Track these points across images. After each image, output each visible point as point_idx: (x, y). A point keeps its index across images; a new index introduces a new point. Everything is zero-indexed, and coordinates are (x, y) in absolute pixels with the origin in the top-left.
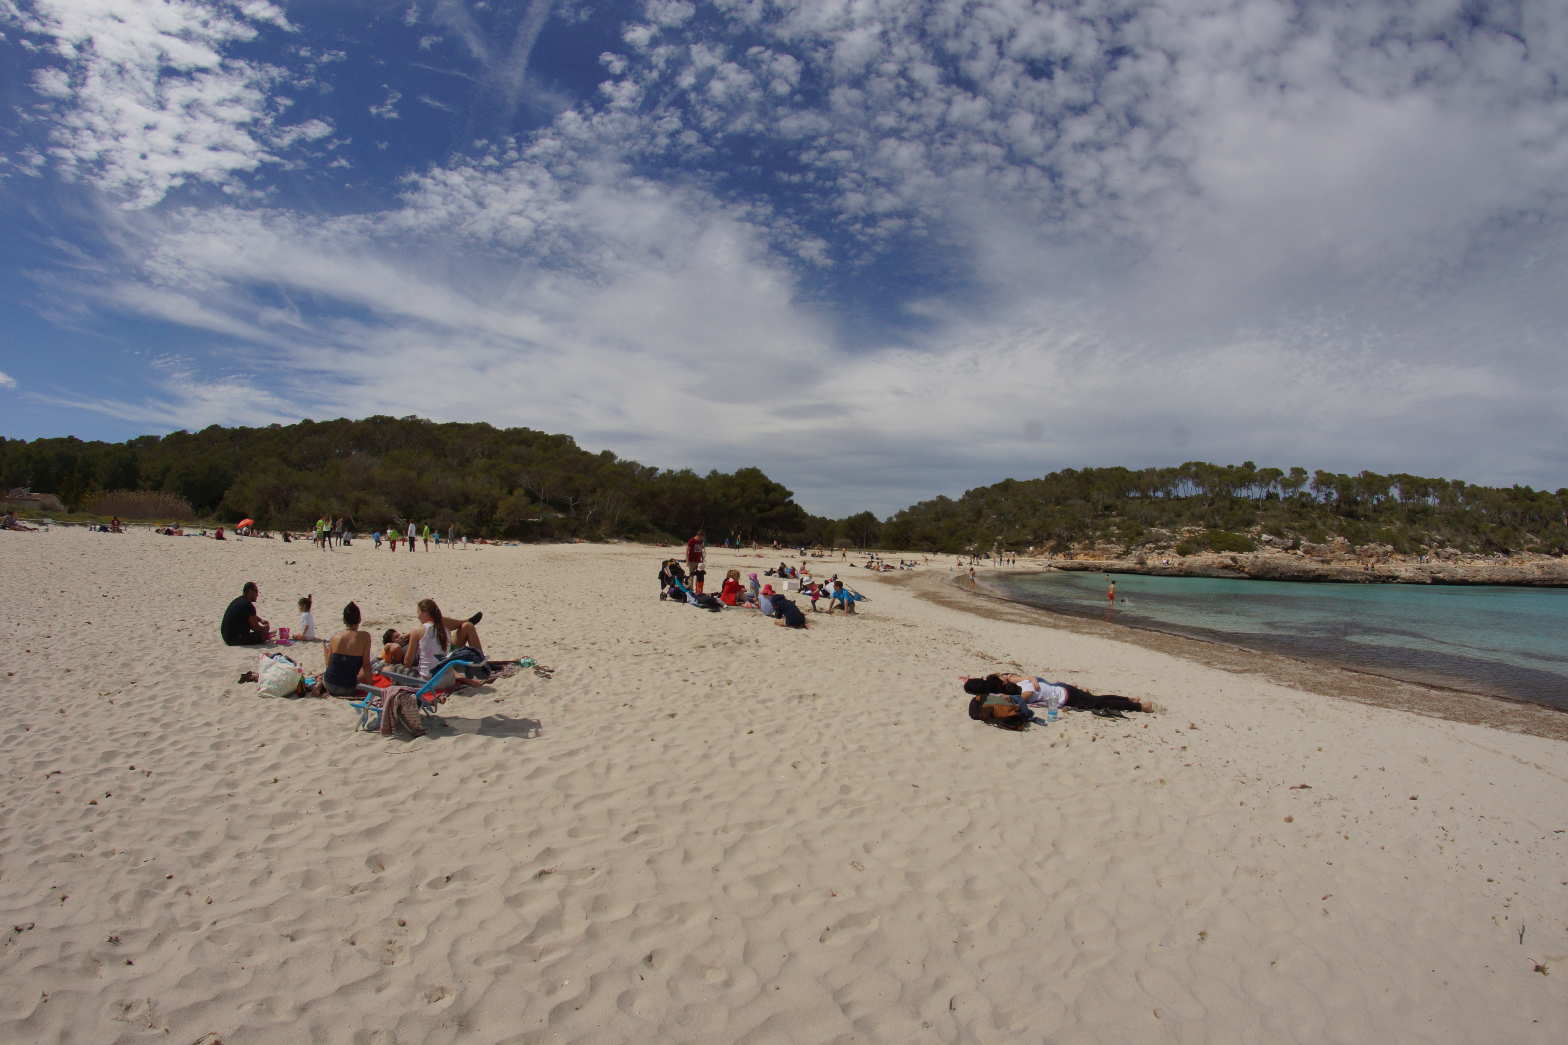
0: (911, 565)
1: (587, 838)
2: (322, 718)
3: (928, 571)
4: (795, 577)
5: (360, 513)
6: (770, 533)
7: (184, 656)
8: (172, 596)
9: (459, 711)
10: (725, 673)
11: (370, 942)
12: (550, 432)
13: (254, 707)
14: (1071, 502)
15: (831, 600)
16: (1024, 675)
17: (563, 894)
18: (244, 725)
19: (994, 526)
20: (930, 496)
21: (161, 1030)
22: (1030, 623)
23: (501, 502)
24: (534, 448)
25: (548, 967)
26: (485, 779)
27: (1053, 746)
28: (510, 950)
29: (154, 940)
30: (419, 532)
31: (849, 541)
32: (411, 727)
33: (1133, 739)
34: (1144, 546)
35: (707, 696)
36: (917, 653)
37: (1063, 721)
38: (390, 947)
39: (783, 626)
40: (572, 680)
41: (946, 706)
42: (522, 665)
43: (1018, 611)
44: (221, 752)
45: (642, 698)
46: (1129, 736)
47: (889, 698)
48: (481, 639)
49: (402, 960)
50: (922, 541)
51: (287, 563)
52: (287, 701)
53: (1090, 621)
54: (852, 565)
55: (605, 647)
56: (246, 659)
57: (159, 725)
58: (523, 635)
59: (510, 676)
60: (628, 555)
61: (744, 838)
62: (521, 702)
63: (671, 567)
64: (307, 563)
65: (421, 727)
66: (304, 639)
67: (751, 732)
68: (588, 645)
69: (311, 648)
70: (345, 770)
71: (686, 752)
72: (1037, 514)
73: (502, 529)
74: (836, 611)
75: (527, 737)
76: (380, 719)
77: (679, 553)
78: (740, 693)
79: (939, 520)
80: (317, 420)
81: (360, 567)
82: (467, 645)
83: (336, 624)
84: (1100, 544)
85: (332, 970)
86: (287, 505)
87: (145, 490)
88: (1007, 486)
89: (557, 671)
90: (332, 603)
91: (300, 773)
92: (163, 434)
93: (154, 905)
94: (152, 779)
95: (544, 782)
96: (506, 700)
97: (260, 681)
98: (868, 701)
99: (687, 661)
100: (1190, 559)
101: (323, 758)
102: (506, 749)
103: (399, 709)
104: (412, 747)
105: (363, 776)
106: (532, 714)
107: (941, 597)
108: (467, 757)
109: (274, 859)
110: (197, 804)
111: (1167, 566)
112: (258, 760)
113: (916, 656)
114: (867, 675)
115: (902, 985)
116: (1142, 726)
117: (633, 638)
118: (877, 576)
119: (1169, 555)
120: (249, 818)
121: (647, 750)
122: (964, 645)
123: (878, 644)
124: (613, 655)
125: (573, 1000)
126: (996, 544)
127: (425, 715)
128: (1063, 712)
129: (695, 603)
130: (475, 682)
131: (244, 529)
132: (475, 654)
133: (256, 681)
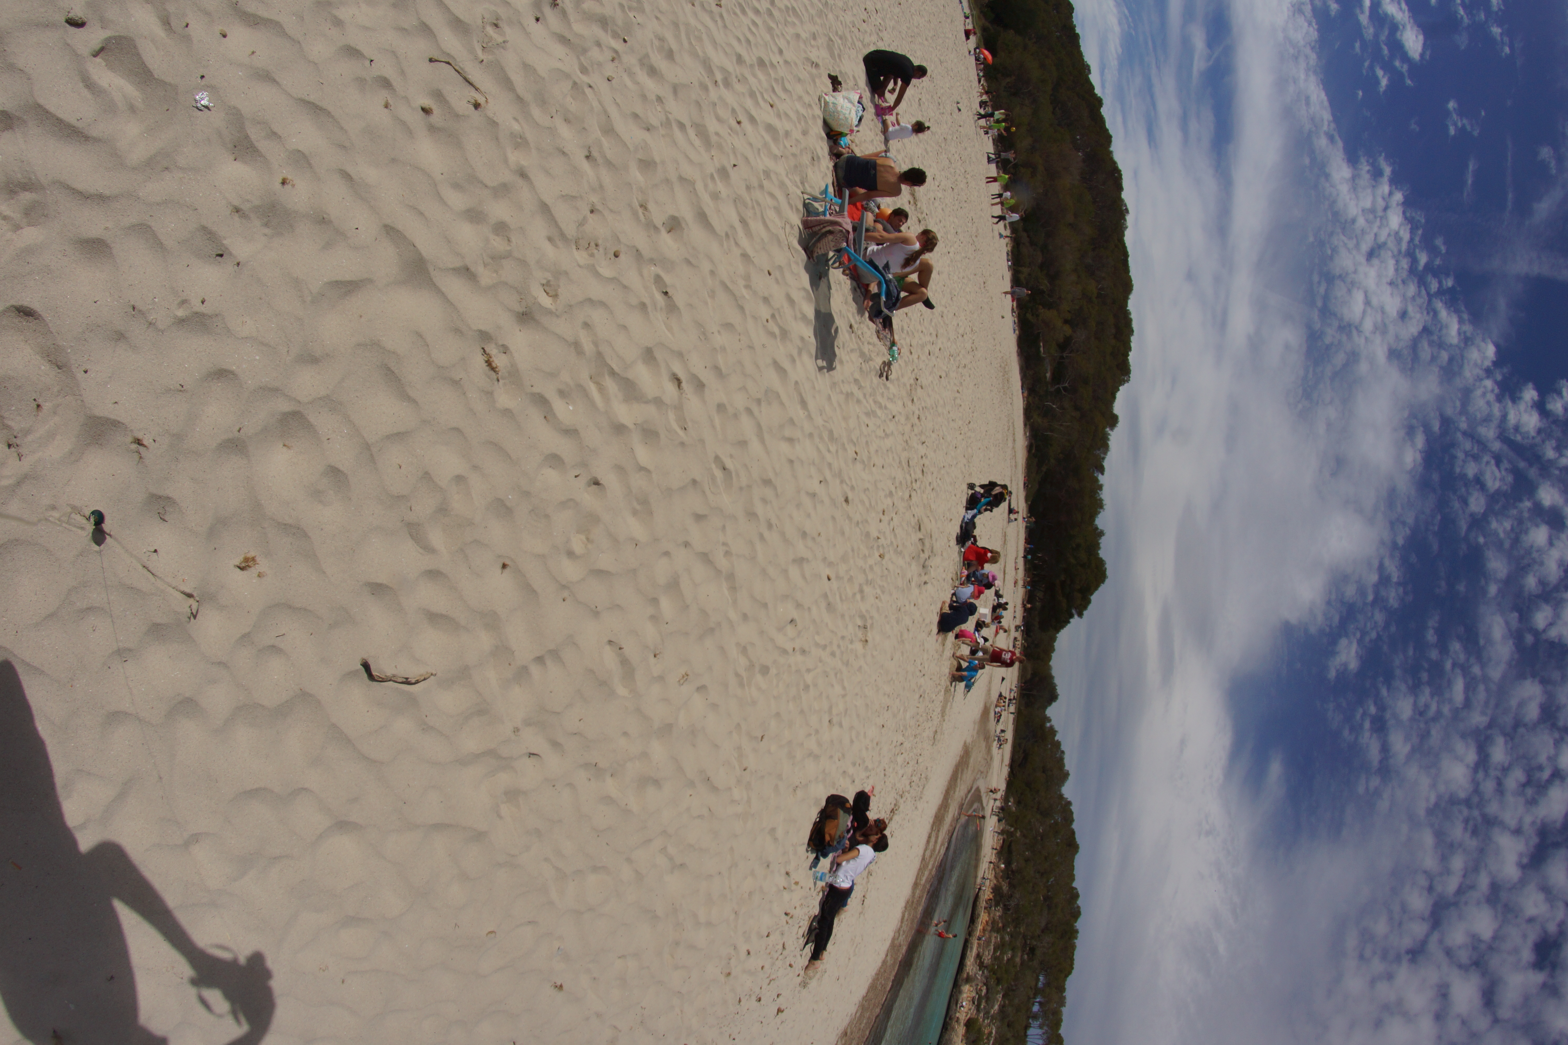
1: (717, 421)
2: (810, 158)
3: (991, 758)
6: (1040, 594)
7: (842, 18)
9: (837, 290)
10: (892, 552)
11: (595, 227)
12: (1132, 357)
13: (808, 93)
14: (1045, 913)
15: (967, 658)
17: (658, 402)
18: (787, 85)
19: (1031, 829)
20: (1070, 763)
21: (481, 55)
22: (923, 859)
23: (1055, 312)
24: (1113, 342)
25: (585, 390)
26: (770, 320)
27: (787, 873)
28: (599, 355)
29: (564, 37)
31: (1029, 676)
32: (815, 244)
33: (779, 953)
34: (985, 984)
35: (868, 535)
36: (905, 745)
37: (812, 886)
38: (592, 245)
39: (941, 609)
40: (879, 399)
41: (844, 772)
42: (890, 348)
43: (938, 848)
44: (757, 68)
45: (864, 469)
46: (784, 947)
47: (858, 716)
48: (914, 306)
49: (581, 257)
50: (1024, 752)
51: (958, 103)
52: (820, 123)
54: (1003, 679)
55: (916, 430)
56: (854, 77)
57: (769, 7)
58: (923, 347)
59: (878, 337)
60: (1013, 448)
61: (718, 572)
62: (852, 351)
63: (1002, 494)
64: (962, 124)
65: (815, 255)
66: (885, 130)
67: (829, 579)
68: (917, 412)
69: (878, 138)
70: (761, 187)
71: (809, 516)
72: (1038, 876)
73: (1029, 316)
74: (955, 663)
75: (816, 358)
78: (871, 567)
79: (1044, 772)
80: (1104, 111)
81: (968, 176)
82: (903, 294)
83: (907, 160)
84: (995, 938)
85: (563, 196)
86: (1016, 95)
88: (1072, 846)
89: (888, 383)
90: (927, 153)
91: (751, 145)
93: (597, 31)
95: (772, 378)
96: (853, 335)
97: (834, 94)
98: (857, 694)
99: (904, 513)
100: (961, 1030)
101: (770, 164)
102: (802, 339)
103: (830, 232)
104: (794, 248)
105: (759, 204)
106: (841, 362)
107: (963, 770)
108: (791, 301)
109: (662, 131)
110: (700, 54)
111: (959, 1005)
112: (757, 103)
113: (902, 744)
114: (885, 694)
115: (559, 713)
116: (792, 963)
117: (927, 458)
118: (991, 705)
119: (970, 1009)
120: (698, 103)
121: (811, 477)
122: (909, 792)
123: (918, 705)
124: (908, 439)
125: (554, 414)
126: (1012, 829)
127: (829, 258)
128: (822, 887)
129: (966, 519)
130: (868, 303)
131: (982, 56)
132: (895, 303)
133: (834, 91)
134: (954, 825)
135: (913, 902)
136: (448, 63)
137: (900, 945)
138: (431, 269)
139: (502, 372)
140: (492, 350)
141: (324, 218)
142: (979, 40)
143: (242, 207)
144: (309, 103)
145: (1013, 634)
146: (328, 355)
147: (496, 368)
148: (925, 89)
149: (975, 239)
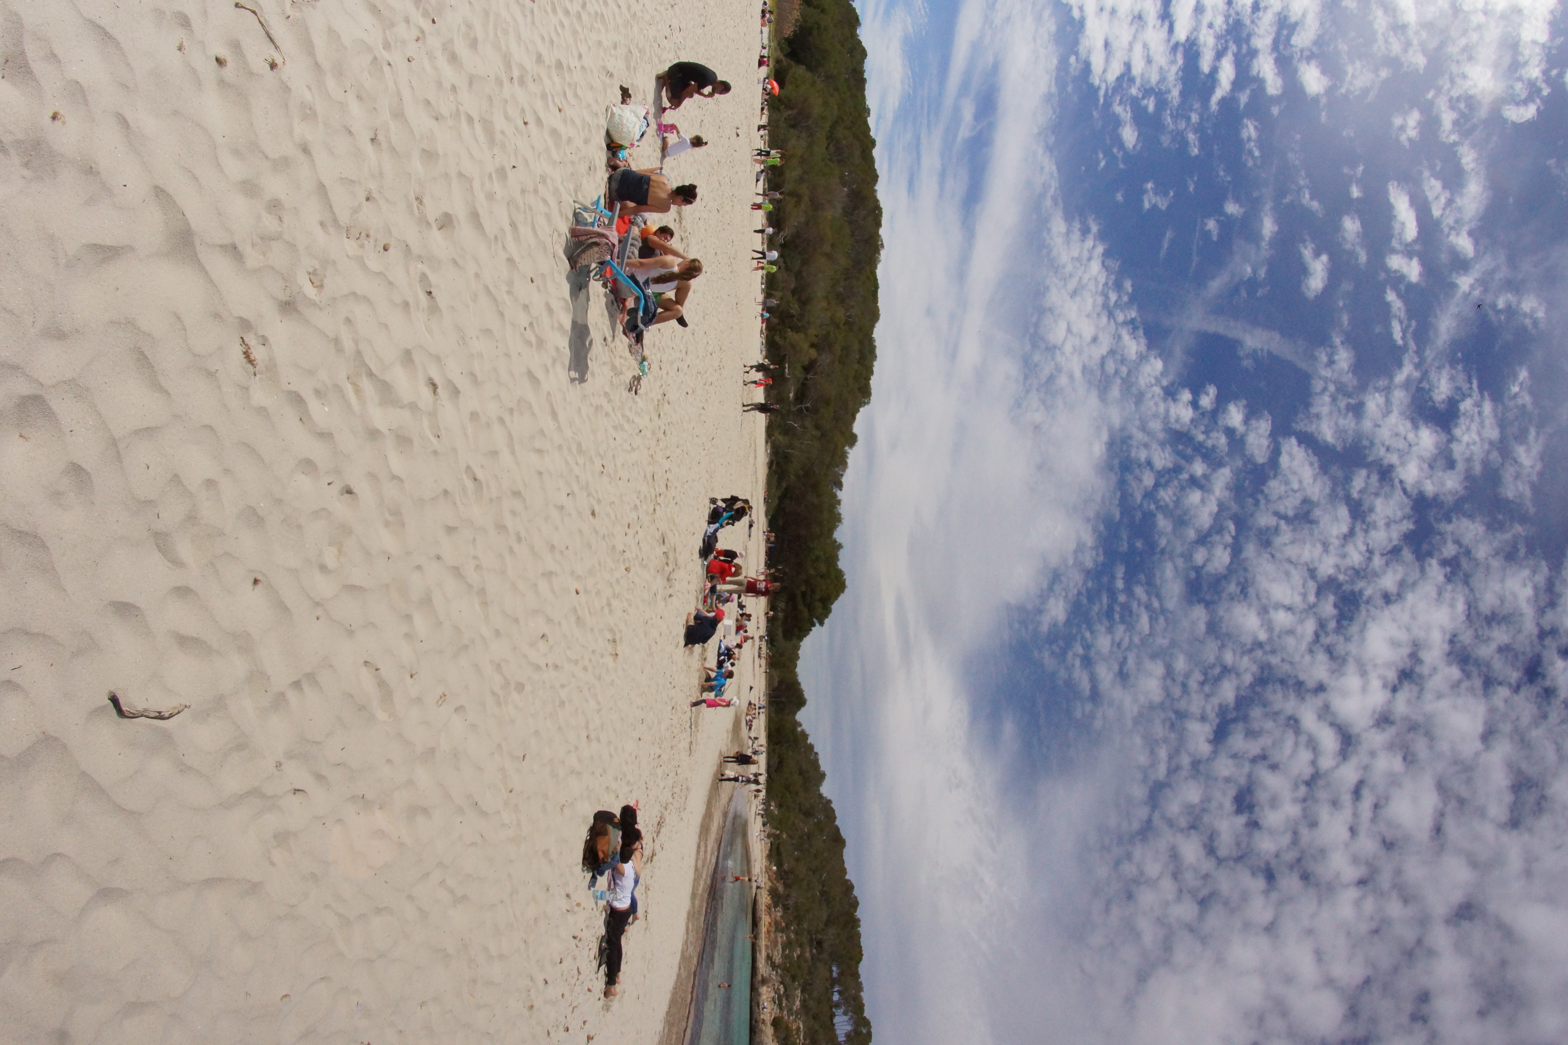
1: (470, 430)
2: (587, 168)
6: (781, 607)
7: (645, 32)
8: (703, 19)
9: (595, 302)
10: (637, 565)
11: (369, 217)
12: (874, 382)
13: (597, 101)
14: (824, 907)
15: (715, 669)
16: (642, 865)
17: (413, 407)
18: (579, 92)
19: (796, 830)
20: (825, 764)
21: (289, 12)
22: (696, 869)
23: (802, 336)
24: (856, 366)
25: (341, 391)
26: (528, 329)
27: (568, 896)
28: (359, 353)
29: (375, 6)
30: (772, 262)
31: (776, 684)
32: (579, 255)
33: (576, 978)
34: (781, 983)
35: (614, 548)
36: (662, 756)
37: (594, 906)
38: (362, 235)
40: (628, 413)
41: (608, 787)
42: (641, 363)
43: (709, 857)
44: (553, 69)
45: (610, 483)
46: (579, 973)
47: (614, 730)
48: (667, 322)
49: (351, 246)
50: (779, 756)
51: (738, 128)
52: (603, 133)
54: (751, 688)
55: (661, 445)
56: (644, 92)
57: (580, 9)
58: (672, 363)
59: (630, 352)
60: (754, 464)
61: (470, 586)
62: (604, 364)
63: (743, 508)
64: (738, 149)
65: (579, 265)
66: (664, 148)
67: (577, 593)
68: (663, 428)
70: (536, 191)
71: (557, 528)
72: (811, 874)
73: (777, 338)
75: (569, 370)
76: (586, 225)
78: (618, 581)
79: (800, 774)
80: (876, 153)
81: (735, 200)
82: (660, 310)
84: (781, 938)
85: (342, 179)
86: (793, 126)
88: (838, 841)
89: (636, 397)
90: (699, 173)
91: (533, 147)
94: (528, 3)
95: (525, 388)
96: (606, 348)
97: (623, 106)
98: (611, 709)
99: (648, 527)
100: (769, 1031)
101: (548, 169)
102: (557, 349)
103: (596, 244)
104: (559, 257)
105: (531, 209)
106: (593, 375)
108: (550, 311)
109: (450, 123)
110: (503, 47)
111: (761, 1008)
112: (547, 105)
113: (659, 756)
114: (638, 707)
115: (320, 743)
116: (591, 987)
117: (671, 472)
118: (741, 714)
119: (773, 1009)
120: (490, 98)
121: (559, 489)
122: (672, 804)
123: (672, 717)
124: (653, 453)
125: (309, 415)
126: (778, 832)
127: (591, 269)
128: (604, 906)
129: (708, 533)
130: (623, 317)
131: (769, 87)
132: (651, 318)
133: (622, 103)
134: (720, 834)
135: (694, 913)
136: (254, 13)
137: (691, 957)
138: (197, 243)
139: (260, 366)
140: (252, 341)
141: (91, 168)
142: (771, 71)
144: (99, 26)
145: (758, 643)
146: (77, 331)
147: (254, 360)
148: (708, 112)
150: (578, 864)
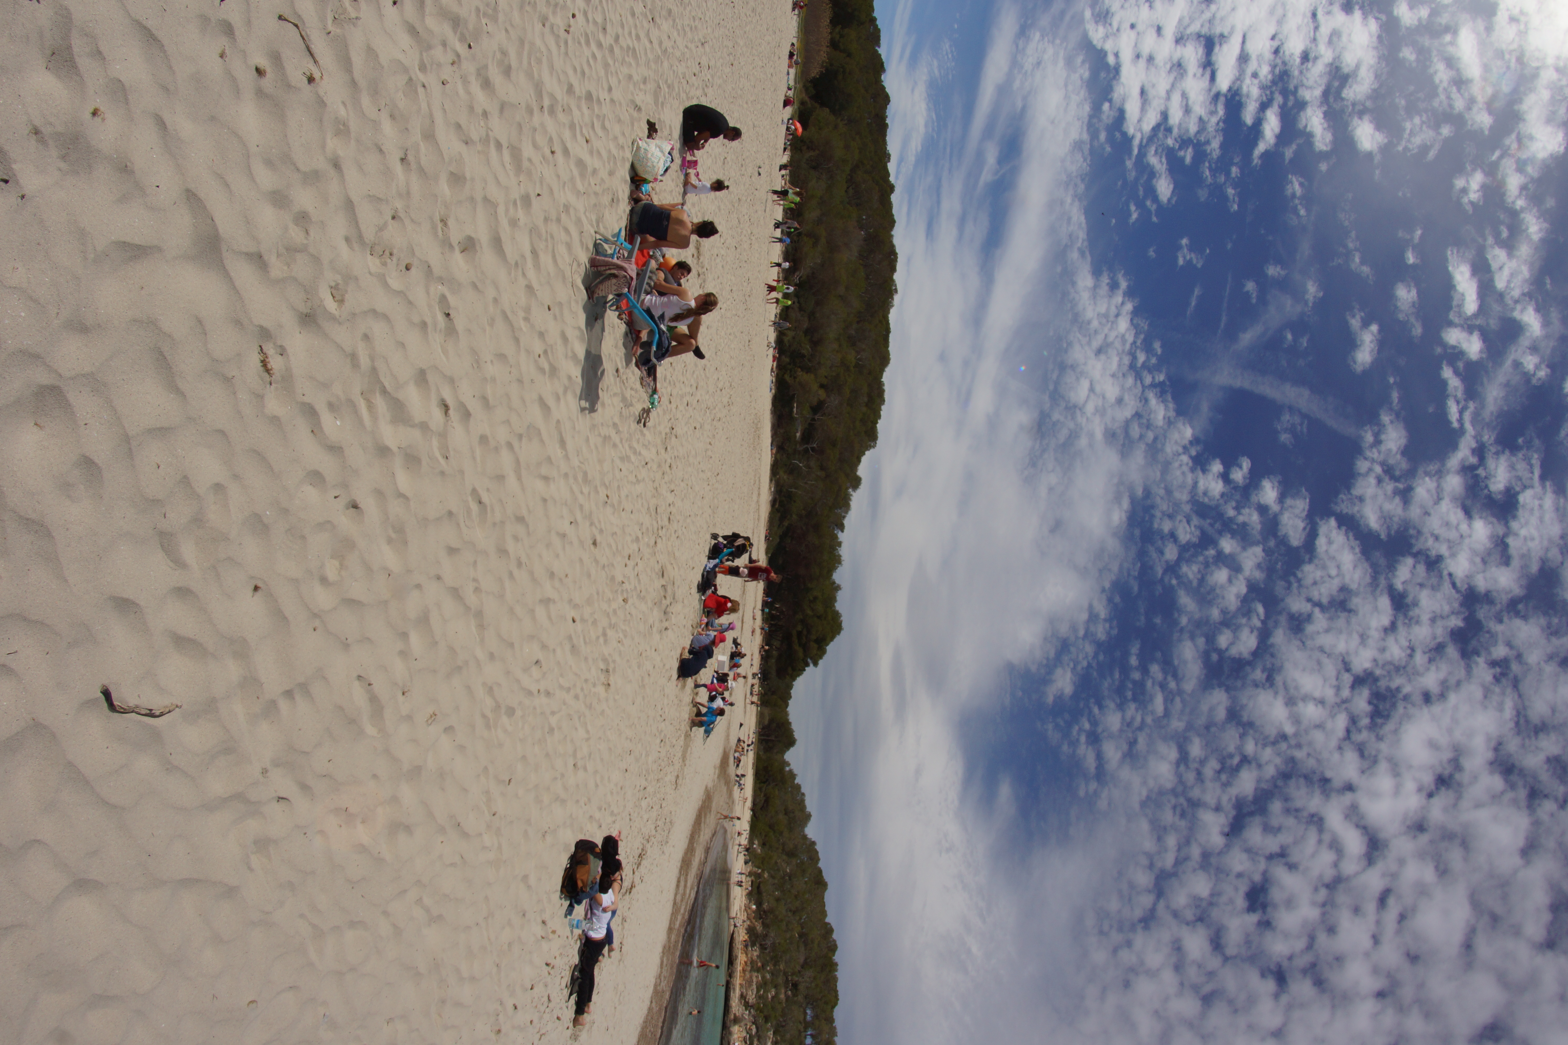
0: (740, 785)
1: (478, 454)
2: (610, 199)
3: (733, 802)
4: (731, 668)
5: (805, 239)
6: (777, 643)
7: (675, 68)
8: (732, 58)
9: (609, 333)
10: (635, 597)
11: (394, 235)
12: (881, 426)
13: (624, 134)
14: (802, 949)
15: (706, 704)
16: (621, 897)
17: (424, 427)
18: (607, 124)
19: (778, 870)
20: (811, 804)
21: (330, 27)
22: (675, 903)
23: (812, 376)
24: (864, 409)
25: (354, 406)
26: (542, 356)
27: (544, 922)
28: (374, 370)
29: (414, 28)
30: (786, 296)
31: (766, 722)
32: (597, 286)
33: (546, 1004)
34: (753, 1023)
35: (613, 578)
36: (648, 789)
37: (569, 934)
38: (386, 253)
39: (681, 655)
40: (635, 445)
41: (591, 817)
42: (652, 396)
43: (688, 892)
44: (583, 101)
45: (614, 513)
46: (549, 1000)
47: (602, 760)
49: (373, 263)
50: (765, 795)
51: (760, 167)
52: (628, 166)
53: (675, 966)
54: (741, 725)
55: (666, 478)
56: (670, 127)
57: (612, 42)
58: (682, 397)
59: (641, 384)
60: (758, 501)
61: (468, 608)
62: (615, 394)
63: (744, 546)
64: (758, 187)
65: (596, 296)
66: (686, 183)
67: (574, 621)
68: (669, 461)
70: (559, 220)
71: (558, 556)
72: (790, 914)
73: (787, 377)
74: (695, 709)
75: (580, 399)
76: (606, 256)
77: (760, 554)
78: (615, 611)
79: (786, 814)
80: (894, 198)
81: (753, 238)
82: (674, 343)
83: (699, 214)
84: (756, 978)
85: (369, 196)
86: (815, 168)
87: (831, 33)
88: (820, 883)
89: (645, 430)
90: (720, 210)
91: (558, 176)
92: (882, 51)
93: (446, 30)
94: (562, 34)
95: (535, 414)
96: (618, 379)
97: (649, 140)
98: (600, 738)
99: (649, 559)
101: (572, 199)
102: (570, 378)
103: (615, 276)
104: (577, 286)
105: (552, 237)
106: (603, 405)
107: (705, 815)
108: (565, 339)
109: (479, 147)
110: (536, 76)
112: (574, 136)
113: (645, 788)
114: (627, 738)
115: (307, 753)
116: (560, 1015)
117: (674, 506)
120: (520, 125)
121: (562, 517)
122: (655, 837)
123: (659, 750)
124: (658, 486)
125: (321, 428)
126: (760, 871)
127: (608, 300)
128: (579, 935)
129: (707, 568)
130: (637, 350)
131: (793, 127)
132: (663, 353)
133: (648, 137)
134: (701, 869)
136: (296, 26)
138: (224, 249)
139: (277, 375)
140: (270, 350)
141: (126, 166)
142: (795, 112)
143: (43, 129)
144: (145, 28)
145: (750, 681)
146: (99, 326)
147: (271, 370)
148: (732, 150)
149: (747, 298)
150: (556, 891)
